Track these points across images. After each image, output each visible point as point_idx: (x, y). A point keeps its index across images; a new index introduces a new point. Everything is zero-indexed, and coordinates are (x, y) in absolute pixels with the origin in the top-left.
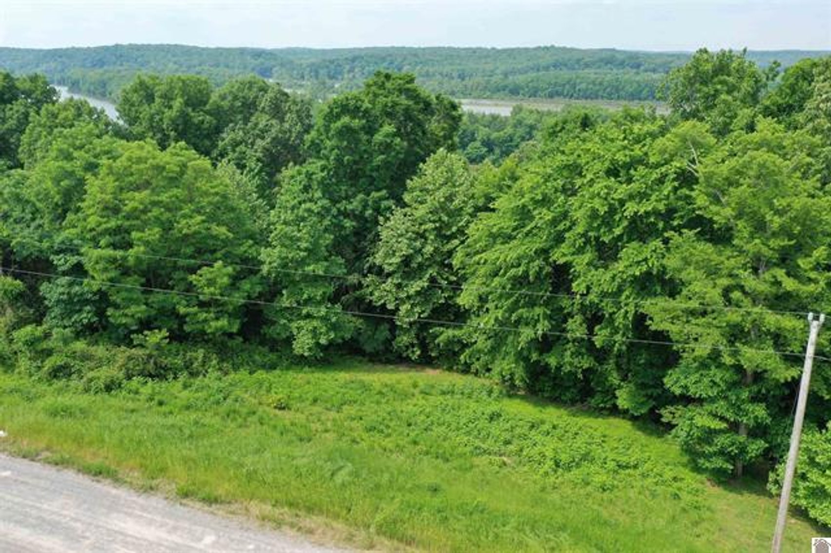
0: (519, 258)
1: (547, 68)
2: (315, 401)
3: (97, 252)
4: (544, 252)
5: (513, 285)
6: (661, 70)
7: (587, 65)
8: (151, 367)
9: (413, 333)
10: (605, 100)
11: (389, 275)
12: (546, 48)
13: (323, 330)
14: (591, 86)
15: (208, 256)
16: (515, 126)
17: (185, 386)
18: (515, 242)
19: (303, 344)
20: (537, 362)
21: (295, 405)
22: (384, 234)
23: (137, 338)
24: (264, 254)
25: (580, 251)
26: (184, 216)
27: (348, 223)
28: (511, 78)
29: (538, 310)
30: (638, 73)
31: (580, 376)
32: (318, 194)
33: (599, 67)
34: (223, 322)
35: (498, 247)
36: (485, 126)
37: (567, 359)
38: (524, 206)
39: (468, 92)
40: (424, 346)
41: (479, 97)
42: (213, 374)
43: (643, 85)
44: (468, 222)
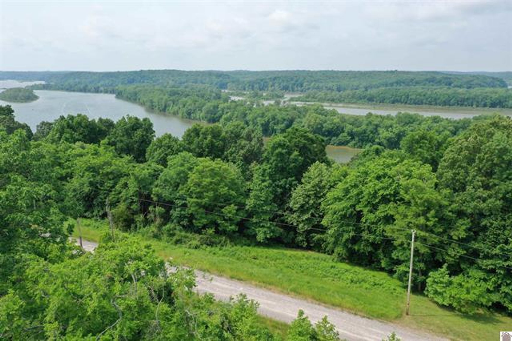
0: (344, 208)
1: (392, 85)
2: (266, 257)
3: (193, 200)
4: (354, 206)
5: (341, 218)
6: (465, 86)
7: (417, 83)
8: (208, 242)
9: (304, 236)
10: (427, 106)
11: (295, 211)
12: (392, 72)
13: (269, 232)
14: (418, 97)
15: (228, 202)
16: (367, 125)
17: (220, 249)
18: (343, 202)
19: (260, 237)
20: (351, 248)
21: (260, 258)
22: (294, 195)
23: (203, 231)
24: (247, 202)
25: (366, 206)
26: (221, 187)
27: (279, 190)
28: (369, 90)
29: (351, 228)
30: (449, 88)
31: (367, 254)
32: (267, 178)
33: (424, 85)
34: (233, 227)
35: (337, 203)
36: (350, 124)
37: (362, 247)
38: (347, 188)
39: (342, 99)
40: (308, 241)
41: (349, 103)
42: (229, 246)
43: (451, 97)
44: (327, 192)
